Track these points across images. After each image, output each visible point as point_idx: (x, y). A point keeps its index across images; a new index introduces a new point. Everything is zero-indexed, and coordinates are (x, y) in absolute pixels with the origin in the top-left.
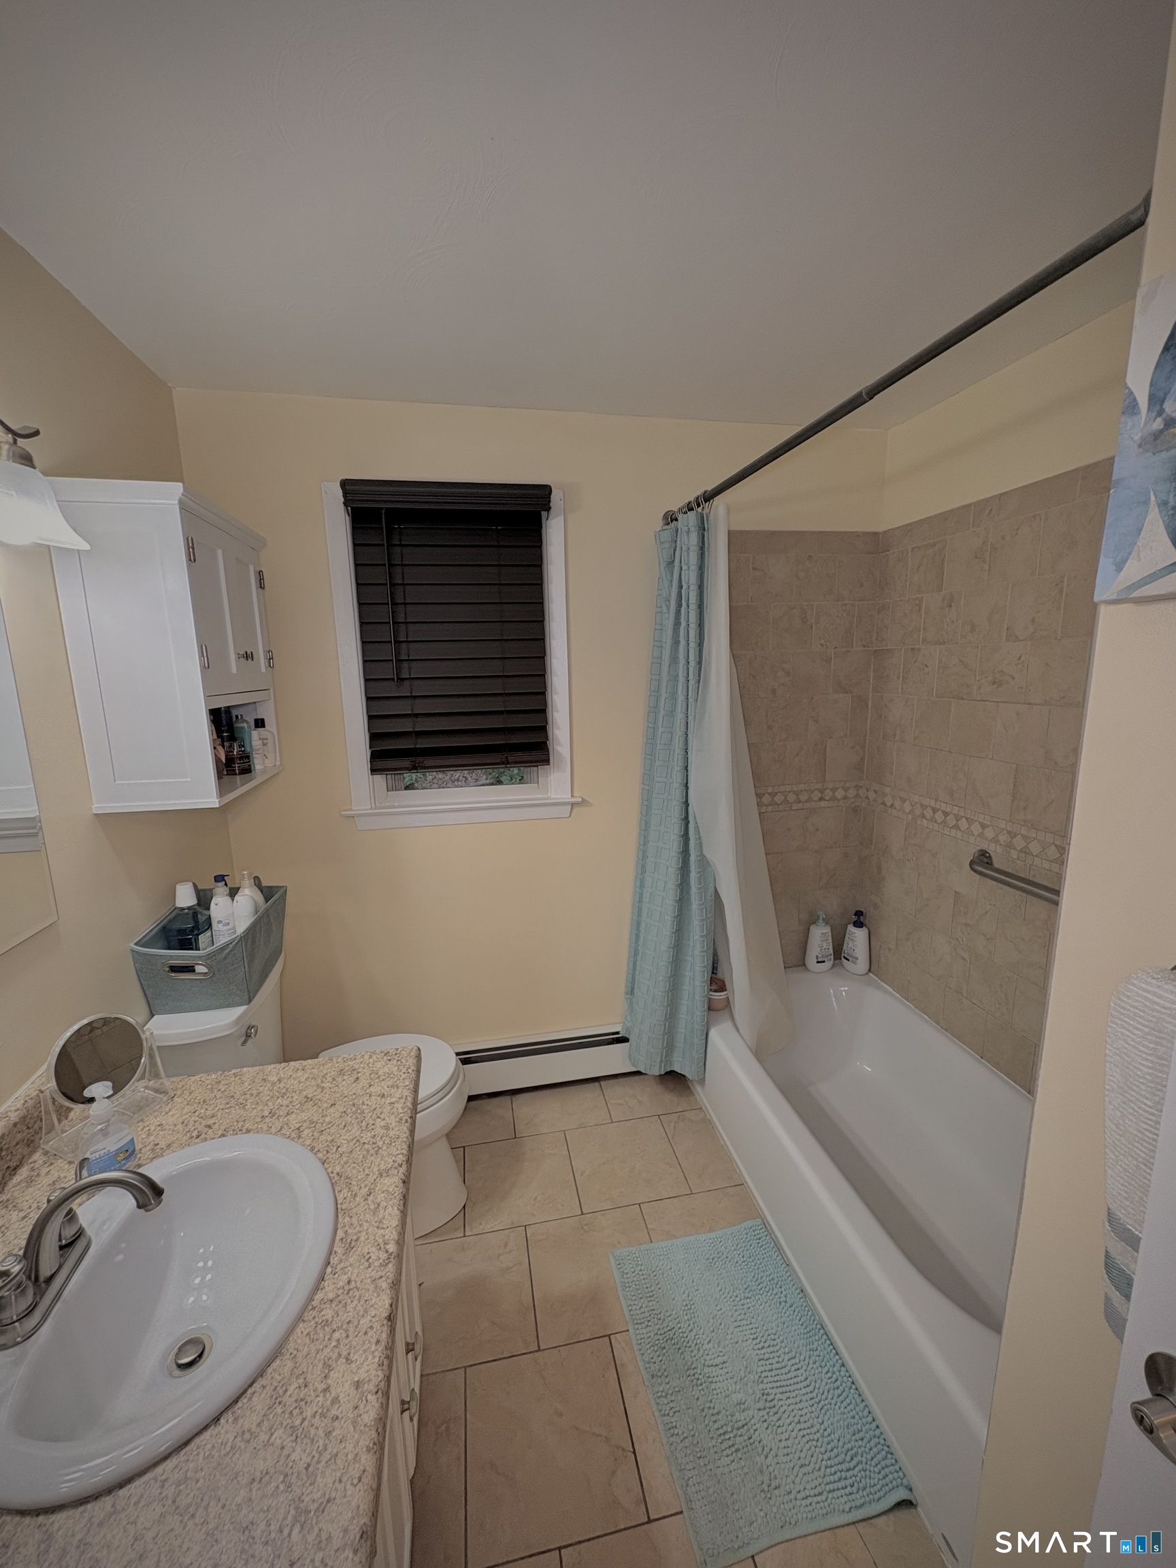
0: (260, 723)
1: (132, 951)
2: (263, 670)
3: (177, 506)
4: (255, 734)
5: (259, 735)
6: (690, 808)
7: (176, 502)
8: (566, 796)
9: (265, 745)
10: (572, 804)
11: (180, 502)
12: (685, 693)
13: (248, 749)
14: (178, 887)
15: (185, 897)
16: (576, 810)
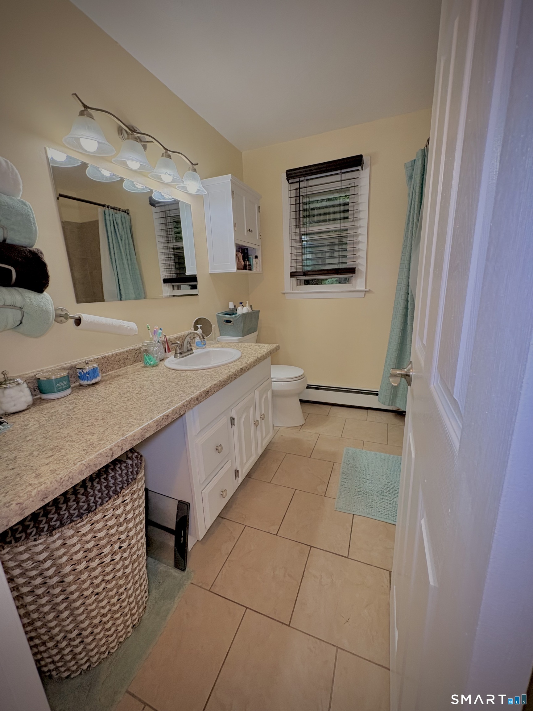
0: (256, 257)
1: (217, 315)
2: (258, 239)
3: (230, 182)
4: (254, 260)
5: (255, 260)
6: (410, 288)
7: (230, 180)
8: (363, 288)
9: (257, 264)
10: (365, 292)
11: (231, 180)
12: (411, 235)
13: (251, 264)
14: (230, 302)
15: (231, 306)
16: (367, 294)
